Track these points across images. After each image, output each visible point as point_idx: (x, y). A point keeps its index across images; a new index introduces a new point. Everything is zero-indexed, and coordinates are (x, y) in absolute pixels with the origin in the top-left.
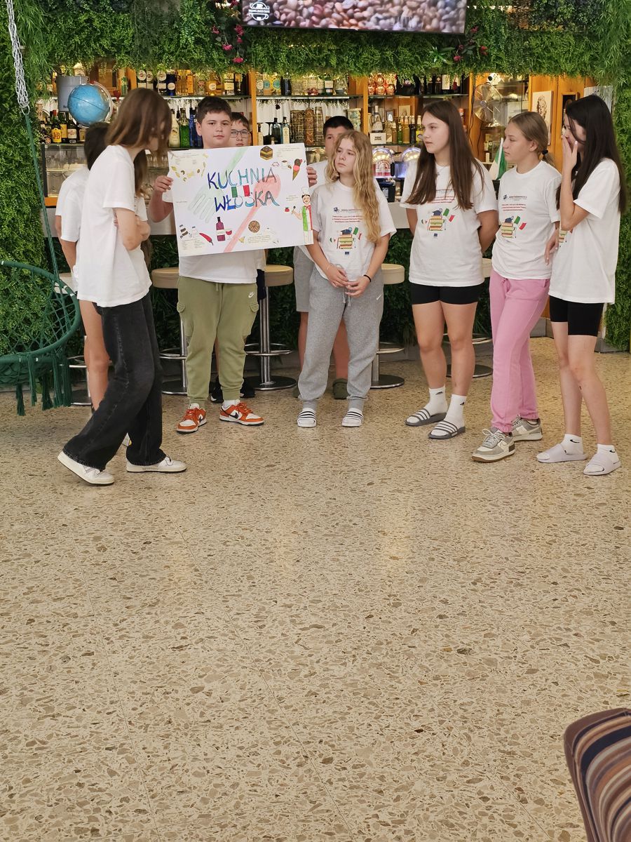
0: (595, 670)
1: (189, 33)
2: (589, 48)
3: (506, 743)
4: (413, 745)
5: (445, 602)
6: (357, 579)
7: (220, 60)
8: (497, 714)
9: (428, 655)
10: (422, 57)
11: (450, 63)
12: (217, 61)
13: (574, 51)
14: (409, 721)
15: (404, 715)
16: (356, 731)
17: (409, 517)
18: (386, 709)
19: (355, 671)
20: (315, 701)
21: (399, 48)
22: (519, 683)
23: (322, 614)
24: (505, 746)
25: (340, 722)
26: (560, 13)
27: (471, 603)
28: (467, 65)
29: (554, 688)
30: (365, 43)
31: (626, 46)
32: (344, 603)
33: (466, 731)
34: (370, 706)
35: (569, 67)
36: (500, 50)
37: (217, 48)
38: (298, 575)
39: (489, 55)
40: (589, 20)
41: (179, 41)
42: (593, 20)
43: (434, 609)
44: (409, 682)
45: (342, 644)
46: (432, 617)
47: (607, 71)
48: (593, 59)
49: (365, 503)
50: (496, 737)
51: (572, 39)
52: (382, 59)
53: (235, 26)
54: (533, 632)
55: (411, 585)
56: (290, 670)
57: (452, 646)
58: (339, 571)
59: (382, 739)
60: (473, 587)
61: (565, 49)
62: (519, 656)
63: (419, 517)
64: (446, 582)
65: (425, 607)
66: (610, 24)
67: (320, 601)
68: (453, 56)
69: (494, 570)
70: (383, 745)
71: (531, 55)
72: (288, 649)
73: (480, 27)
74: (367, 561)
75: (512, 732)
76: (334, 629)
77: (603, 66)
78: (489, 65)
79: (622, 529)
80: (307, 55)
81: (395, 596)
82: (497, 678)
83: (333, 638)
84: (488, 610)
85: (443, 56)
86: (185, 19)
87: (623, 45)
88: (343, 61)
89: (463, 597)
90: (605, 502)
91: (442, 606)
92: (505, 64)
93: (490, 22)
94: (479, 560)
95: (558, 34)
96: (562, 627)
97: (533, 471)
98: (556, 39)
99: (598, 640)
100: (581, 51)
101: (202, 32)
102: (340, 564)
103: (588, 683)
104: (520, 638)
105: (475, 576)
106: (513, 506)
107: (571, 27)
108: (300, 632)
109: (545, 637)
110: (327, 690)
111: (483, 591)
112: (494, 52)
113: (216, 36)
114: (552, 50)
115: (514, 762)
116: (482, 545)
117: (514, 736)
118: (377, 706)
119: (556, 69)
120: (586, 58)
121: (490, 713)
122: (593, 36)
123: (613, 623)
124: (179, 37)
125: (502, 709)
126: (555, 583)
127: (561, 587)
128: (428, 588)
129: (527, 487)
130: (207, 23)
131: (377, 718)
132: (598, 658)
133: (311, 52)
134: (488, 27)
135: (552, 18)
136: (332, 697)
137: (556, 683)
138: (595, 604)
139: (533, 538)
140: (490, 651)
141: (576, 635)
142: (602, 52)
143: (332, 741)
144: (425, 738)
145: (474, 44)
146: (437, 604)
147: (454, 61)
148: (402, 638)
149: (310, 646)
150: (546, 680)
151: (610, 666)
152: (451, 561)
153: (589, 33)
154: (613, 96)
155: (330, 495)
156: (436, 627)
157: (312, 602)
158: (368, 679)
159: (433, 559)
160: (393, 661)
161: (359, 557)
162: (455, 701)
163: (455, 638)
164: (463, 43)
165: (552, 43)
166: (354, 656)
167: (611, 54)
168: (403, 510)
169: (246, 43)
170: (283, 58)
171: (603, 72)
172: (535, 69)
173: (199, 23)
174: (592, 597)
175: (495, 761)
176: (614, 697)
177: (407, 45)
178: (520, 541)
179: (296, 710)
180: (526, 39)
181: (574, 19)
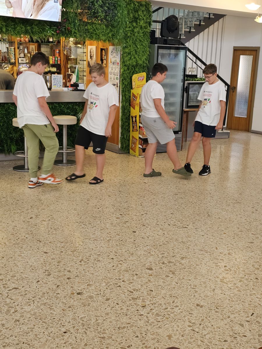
0: (132, 296)
2: (111, 31)
3: (101, 333)
4: (63, 339)
5: (69, 271)
6: (31, 264)
8: (96, 321)
9: (65, 297)
10: (43, 30)
11: (55, 34)
13: (105, 32)
14: (60, 329)
15: (58, 326)
16: (38, 336)
17: (50, 233)
18: (50, 324)
19: (34, 308)
20: (18, 324)
21: (33, 26)
22: (103, 306)
23: (17, 282)
24: (100, 335)
25: (31, 333)
26: (99, 16)
27: (80, 271)
28: (62, 35)
29: (117, 306)
30: (18, 23)
31: (126, 31)
32: (26, 276)
33: (84, 330)
34: (43, 323)
35: (104, 38)
36: (76, 29)
38: (4, 264)
39: (71, 31)
40: (111, 20)
42: (112, 20)
43: (65, 275)
44: (58, 310)
45: (27, 296)
46: (65, 279)
47: (118, 41)
48: (113, 35)
49: (30, 227)
50: (96, 331)
51: (104, 27)
52: (26, 30)
54: (106, 282)
55: (54, 265)
56: (6, 311)
57: (74, 292)
58: (22, 261)
59: (50, 338)
60: (80, 263)
61: (102, 31)
62: (102, 293)
63: (54, 232)
64: (69, 262)
65: (61, 274)
66: (119, 21)
67: (16, 276)
68: (56, 30)
69: (88, 255)
70: (51, 341)
71: (89, 32)
72: (4, 300)
73: (67, 19)
74: (34, 255)
75: (103, 328)
76: (23, 289)
77: (117, 39)
78: (71, 35)
79: (135, 232)
81: (48, 270)
82: (94, 304)
83: (23, 293)
84: (87, 273)
85: (52, 31)
87: (124, 31)
88: (8, 30)
89: (76, 269)
90: (128, 220)
91: (68, 273)
92: (78, 35)
93: (71, 18)
94: (81, 251)
95: (99, 24)
96: (117, 278)
97: (99, 208)
98: (98, 26)
99: (132, 283)
100: (108, 32)
102: (22, 258)
103: (130, 302)
104: (101, 285)
105: (80, 258)
106: (93, 225)
107: (104, 22)
108: (8, 292)
109: (111, 283)
110: (24, 318)
111: (84, 265)
112: (73, 30)
114: (97, 31)
115: (105, 341)
116: (82, 244)
117: (104, 330)
118: (46, 323)
119: (98, 39)
120: (110, 35)
121: (93, 321)
122: (113, 26)
123: (137, 275)
125: (98, 319)
126: (112, 259)
127: (115, 260)
128: (62, 265)
129: (97, 216)
131: (47, 328)
132: (132, 291)
134: (70, 20)
135: (97, 17)
136: (26, 321)
137: (118, 304)
138: (129, 266)
139: (102, 239)
140: (90, 292)
141: (123, 281)
142: (117, 33)
143: (28, 342)
144: (68, 336)
145: (65, 26)
146: (66, 273)
147: (57, 33)
148: (53, 290)
149: (13, 298)
150: (114, 303)
151: (137, 294)
152: (70, 252)
153: (111, 25)
154: (121, 51)
155: (14, 224)
156: (67, 283)
157: (12, 277)
158: (41, 311)
159: (62, 252)
160: (51, 301)
161: (30, 253)
162: (78, 317)
163: (75, 288)
164: (60, 26)
165: (97, 28)
166: (33, 301)
167: (120, 34)
168: (47, 230)
171: (117, 41)
172: (90, 38)
174: (127, 263)
175: (97, 342)
176: (141, 307)
177: (37, 25)
178: (97, 240)
179: (11, 329)
180: (86, 25)
181: (105, 18)
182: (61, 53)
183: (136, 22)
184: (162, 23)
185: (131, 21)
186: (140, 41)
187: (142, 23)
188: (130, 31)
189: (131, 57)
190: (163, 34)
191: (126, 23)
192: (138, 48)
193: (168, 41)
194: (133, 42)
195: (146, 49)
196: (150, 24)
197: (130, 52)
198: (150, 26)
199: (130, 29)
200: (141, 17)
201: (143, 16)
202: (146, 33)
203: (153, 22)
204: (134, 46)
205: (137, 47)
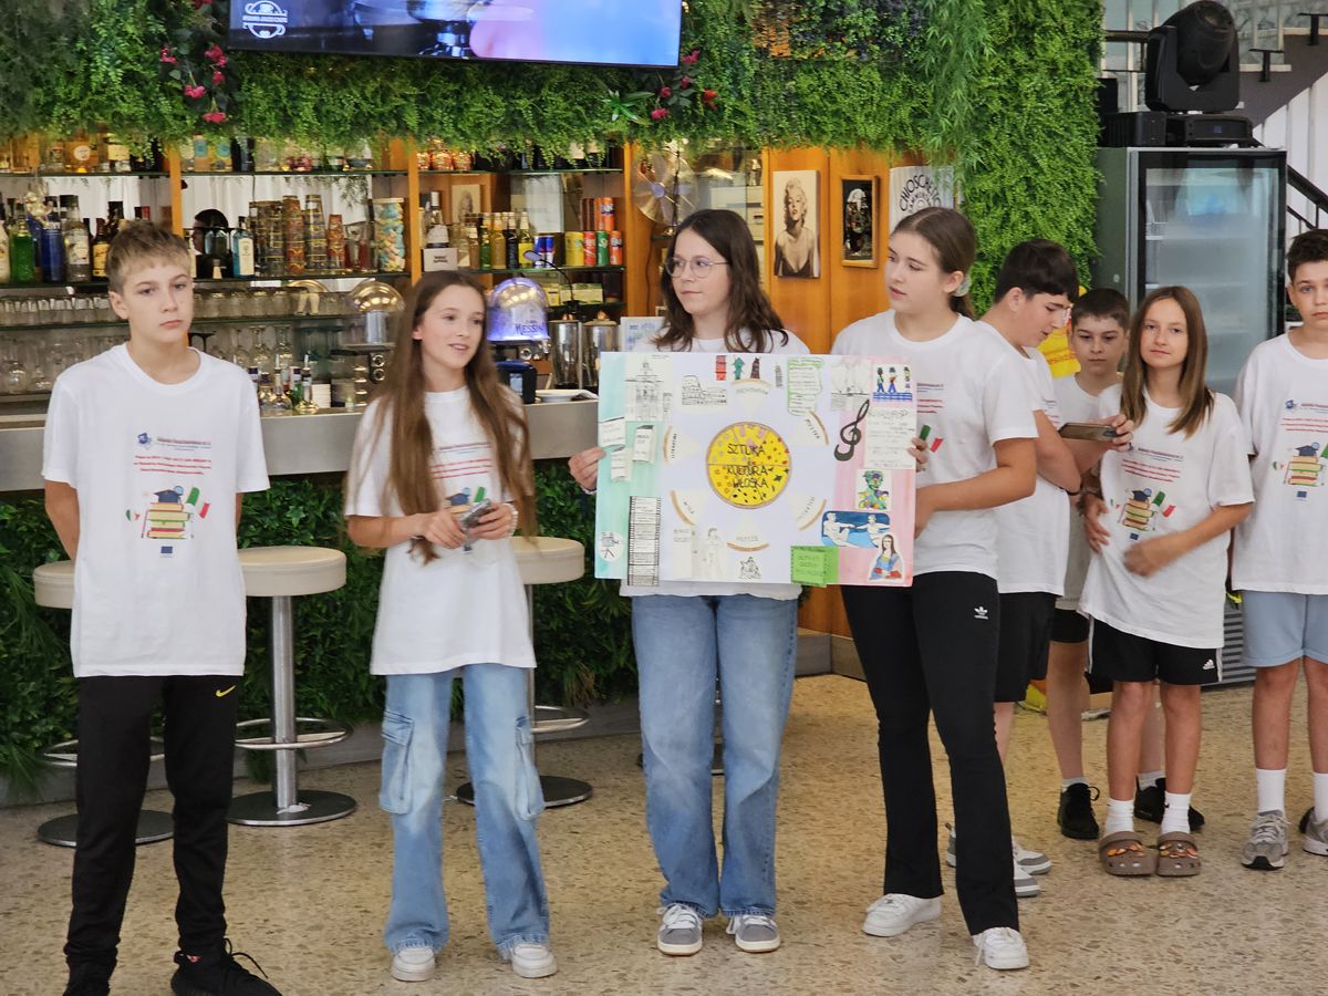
1: (112, 61)
2: (910, 93)
7: (175, 116)
10: (587, 109)
11: (644, 123)
12: (170, 119)
13: (882, 99)
21: (545, 92)
26: (850, 26)
28: (678, 127)
30: (475, 81)
31: (980, 91)
35: (872, 131)
36: (741, 97)
37: (169, 93)
39: (720, 108)
40: (905, 40)
41: (88, 78)
42: (913, 41)
47: (944, 138)
48: (918, 115)
51: (876, 76)
52: (509, 114)
53: (206, 47)
61: (865, 96)
66: (947, 48)
68: (650, 108)
71: (801, 107)
73: (702, 52)
77: (937, 129)
78: (721, 127)
80: (356, 105)
85: (631, 109)
86: (103, 32)
87: (974, 91)
88: (431, 119)
93: (720, 43)
95: (848, 66)
98: (845, 76)
100: (893, 100)
101: (139, 59)
107: (872, 53)
112: (731, 102)
113: (170, 67)
114: (839, 97)
119: (848, 133)
120: (904, 113)
122: (915, 72)
124: (87, 69)
130: (148, 40)
133: (365, 99)
134: (716, 54)
135: (835, 35)
142: (935, 102)
145: (690, 86)
147: (652, 119)
153: (909, 65)
154: (955, 192)
164: (670, 84)
165: (839, 85)
167: (952, 108)
169: (232, 82)
170: (307, 111)
171: (938, 140)
172: (808, 134)
173: (131, 40)
177: (560, 88)
180: (789, 76)
181: (878, 38)
182: (623, 212)
183: (1028, 43)
184: (1152, 41)
185: (1000, 40)
186: (1051, 134)
187: (1055, 48)
188: (998, 88)
189: (1008, 214)
190: (1162, 96)
191: (982, 53)
192: (1041, 171)
193: (1188, 130)
194: (1013, 143)
195: (1079, 173)
196: (1093, 52)
197: (1003, 191)
198: (1094, 62)
199: (1001, 79)
200: (1049, 22)
201: (1058, 16)
202: (1076, 96)
203: (1109, 39)
204: (1021, 161)
205: (1035, 165)
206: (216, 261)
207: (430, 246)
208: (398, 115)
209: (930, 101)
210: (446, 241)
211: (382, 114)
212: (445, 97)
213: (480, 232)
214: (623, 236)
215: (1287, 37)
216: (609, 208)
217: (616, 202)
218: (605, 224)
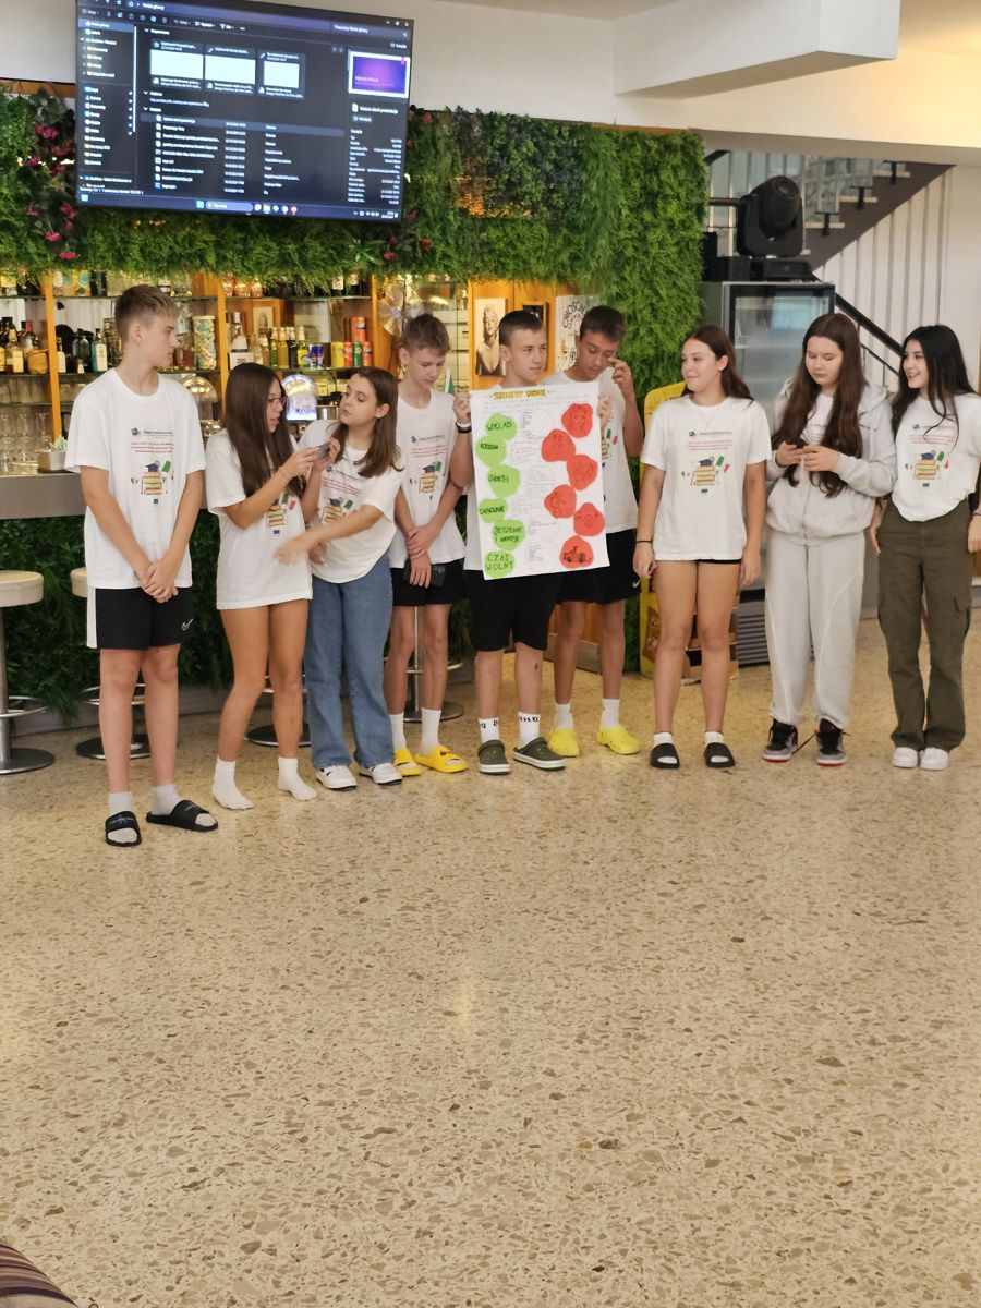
0: (794, 1151)
2: (568, 242)
3: (723, 1271)
4: (600, 1291)
5: (551, 1073)
6: (411, 1051)
7: (39, 255)
8: (694, 1232)
9: (562, 1157)
10: (338, 253)
11: (379, 263)
12: (35, 257)
13: (549, 247)
14: (578, 1257)
15: (568, 1248)
16: (511, 1281)
17: (442, 948)
18: (540, 1244)
19: (469, 1191)
20: (433, 1244)
21: (307, 240)
22: (702, 1183)
23: (383, 1111)
24: (722, 1276)
25: (483, 1272)
26: (526, 193)
27: (587, 1071)
28: (403, 266)
29: (752, 1185)
30: (256, 231)
31: (619, 241)
32: (409, 1091)
33: (662, 1260)
34: (515, 1241)
35: (542, 269)
36: (448, 244)
37: (34, 238)
38: (320, 1054)
39: (433, 252)
40: (565, 204)
42: (571, 204)
43: (539, 1086)
44: (554, 1200)
45: (434, 1153)
46: (543, 1099)
47: (593, 275)
48: (574, 258)
49: (369, 931)
50: (705, 1264)
51: (545, 230)
52: (282, 255)
53: (61, 204)
54: (690, 1105)
55: (492, 1053)
56: (375, 1202)
57: (590, 1139)
58: (378, 1041)
59: (552, 1288)
60: (579, 1047)
61: (537, 245)
62: (686, 1142)
63: (458, 946)
64: (539, 1044)
65: (525, 1084)
66: (596, 209)
67: (371, 1091)
68: (383, 252)
69: (598, 1018)
70: (558, 1297)
71: (491, 252)
72: (358, 1170)
73: (421, 212)
74: (413, 1022)
75: (724, 1254)
76: (411, 1132)
77: (588, 268)
78: (434, 266)
79: (742, 940)
80: (171, 248)
81: (476, 1071)
82: (670, 1179)
83: (416, 1146)
84: (615, 1079)
85: (370, 253)
87: (615, 241)
88: (225, 258)
89: (573, 1064)
90: (702, 902)
91: (549, 1080)
92: (455, 265)
93: (433, 205)
94: (572, 1006)
95: (525, 222)
96: (724, 1093)
97: (586, 863)
98: (523, 230)
99: (780, 1108)
100: (558, 246)
101: (12, 213)
102: (375, 1031)
103: (793, 1171)
104: (676, 1116)
105: (575, 1030)
106: (582, 918)
107: (541, 213)
108: (363, 1141)
109: (709, 1111)
110: (444, 1225)
111: (596, 1051)
112: (440, 248)
113: (34, 219)
114: (518, 244)
115: (744, 1297)
116: (565, 983)
117: (729, 1259)
118: (524, 1240)
119: (523, 271)
120: (564, 257)
121: (684, 1231)
122: (573, 227)
123: (790, 1081)
125: (696, 1223)
126: (687, 1030)
127: (699, 1035)
128: (519, 1055)
129: (589, 887)
130: (18, 199)
131: (533, 1257)
132: (790, 1134)
133: (177, 243)
134: (430, 213)
135: (516, 199)
136: (454, 1233)
137: (752, 1177)
138: (753, 1055)
139: (630, 964)
140: (643, 1139)
141: (748, 1103)
142: (587, 249)
143: (483, 1299)
144: (611, 1279)
145: (411, 236)
146: (540, 1078)
147: (384, 259)
148: (514, 1135)
149: (389, 1161)
150: (737, 1173)
151: (811, 1143)
152: (533, 1011)
153: (568, 222)
155: (309, 922)
156: (556, 1112)
157: (361, 1093)
158: (493, 1202)
159: (505, 1010)
160: (517, 1171)
161: (397, 1016)
162: (629, 1219)
163: (588, 1125)
164: (397, 235)
165: (518, 236)
166: (458, 1170)
167: (598, 253)
168: (430, 938)
169: (80, 229)
170: (135, 252)
171: (588, 277)
172: (496, 271)
173: (6, 199)
174: (745, 1046)
175: (719, 1298)
176: (835, 1188)
177: (318, 236)
178: (615, 970)
179: (412, 1260)
180: (483, 229)
181: (547, 201)
182: (372, 328)
183: (653, 207)
184: (742, 205)
185: (633, 204)
186: (669, 272)
187: (673, 210)
188: (632, 239)
189: (638, 330)
190: (748, 244)
191: (620, 213)
192: (662, 299)
193: (766, 269)
194: (642, 279)
195: (688, 300)
196: (700, 212)
197: (634, 312)
198: (700, 220)
199: (634, 233)
200: (669, 191)
201: (675, 186)
202: (687, 245)
203: (711, 204)
204: (647, 291)
205: (657, 294)
206: (80, 360)
207: (234, 351)
208: (201, 256)
209: (583, 248)
210: (245, 347)
211: (189, 255)
212: (235, 243)
213: (270, 341)
214: (372, 346)
215: (842, 204)
216: (362, 325)
217: (367, 321)
218: (359, 337)
